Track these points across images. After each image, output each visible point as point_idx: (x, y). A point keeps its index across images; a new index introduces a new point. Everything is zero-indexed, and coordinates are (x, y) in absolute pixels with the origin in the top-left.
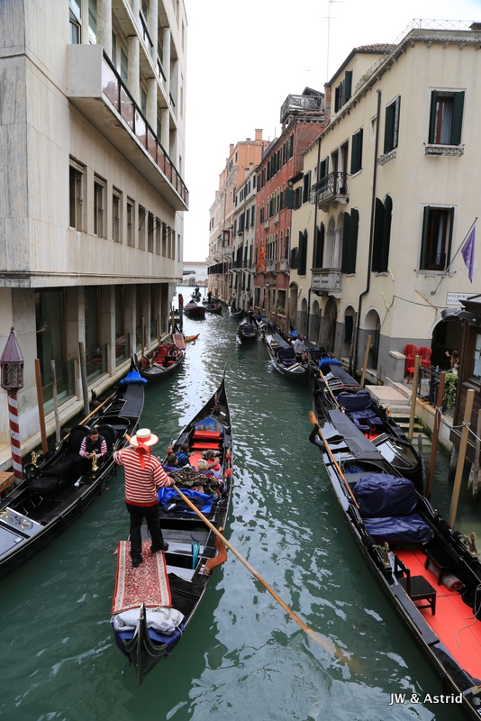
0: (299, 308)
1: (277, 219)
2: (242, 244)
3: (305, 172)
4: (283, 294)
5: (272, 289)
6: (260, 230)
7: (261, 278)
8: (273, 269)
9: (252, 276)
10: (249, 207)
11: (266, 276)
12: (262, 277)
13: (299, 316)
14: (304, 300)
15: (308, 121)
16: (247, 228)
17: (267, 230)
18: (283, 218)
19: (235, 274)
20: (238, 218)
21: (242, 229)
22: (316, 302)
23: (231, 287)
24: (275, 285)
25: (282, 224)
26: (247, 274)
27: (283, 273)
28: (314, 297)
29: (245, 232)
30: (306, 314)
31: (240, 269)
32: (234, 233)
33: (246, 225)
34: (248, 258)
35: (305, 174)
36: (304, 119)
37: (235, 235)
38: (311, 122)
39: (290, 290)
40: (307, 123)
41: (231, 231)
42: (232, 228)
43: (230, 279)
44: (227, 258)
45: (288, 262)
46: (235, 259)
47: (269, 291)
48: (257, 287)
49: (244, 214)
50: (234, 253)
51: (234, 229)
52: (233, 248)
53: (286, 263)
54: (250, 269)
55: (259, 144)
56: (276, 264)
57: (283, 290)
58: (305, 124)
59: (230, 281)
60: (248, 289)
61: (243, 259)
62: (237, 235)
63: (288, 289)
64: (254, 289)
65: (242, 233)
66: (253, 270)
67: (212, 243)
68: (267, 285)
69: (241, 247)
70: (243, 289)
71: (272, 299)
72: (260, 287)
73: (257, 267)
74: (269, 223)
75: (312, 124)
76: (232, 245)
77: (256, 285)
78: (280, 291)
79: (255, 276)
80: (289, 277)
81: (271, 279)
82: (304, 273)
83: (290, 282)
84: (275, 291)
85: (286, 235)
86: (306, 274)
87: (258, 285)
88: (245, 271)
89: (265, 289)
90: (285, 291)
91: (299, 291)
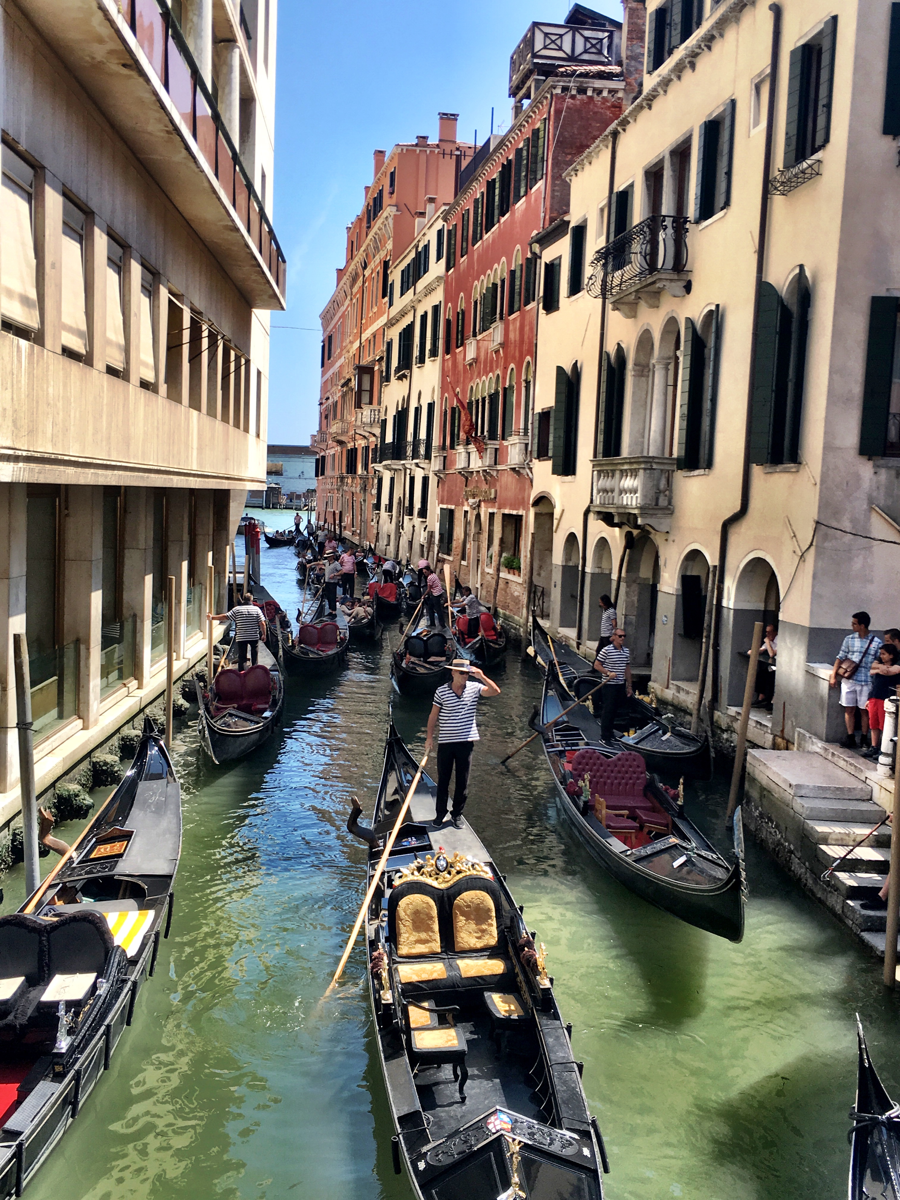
0: (558, 556)
1: (498, 337)
2: (406, 401)
3: (574, 220)
4: (515, 523)
5: (485, 512)
6: (455, 365)
7: (456, 485)
8: (488, 462)
9: (432, 480)
10: (426, 306)
11: (468, 477)
12: (460, 483)
13: (557, 577)
15: (582, 90)
16: (422, 361)
18: (514, 335)
19: (387, 475)
20: (394, 334)
21: (405, 363)
22: (603, 543)
24: (493, 503)
25: (514, 348)
27: (513, 470)
28: (599, 529)
29: (415, 370)
30: (574, 574)
31: (403, 462)
32: (384, 374)
33: (416, 352)
34: (423, 435)
35: (572, 225)
36: (571, 84)
37: (388, 379)
38: (590, 93)
39: (532, 512)
40: (579, 97)
41: (376, 368)
42: (381, 358)
43: (376, 486)
44: (367, 434)
45: (527, 445)
46: (389, 439)
47: (478, 516)
48: (445, 506)
49: (411, 327)
50: (384, 422)
51: (384, 364)
52: (383, 411)
53: (523, 446)
54: (427, 461)
55: (448, 151)
56: (496, 449)
57: (514, 512)
58: (573, 97)
59: (374, 491)
60: (423, 513)
61: (410, 438)
62: (393, 378)
63: (528, 511)
64: (438, 512)
65: (406, 372)
66: (436, 464)
67: (328, 399)
68: (471, 501)
69: (402, 408)
70: (410, 512)
71: (485, 535)
72: (453, 507)
73: (445, 457)
74: (478, 348)
75: (591, 98)
76: (379, 403)
77: (443, 501)
78: (507, 516)
79: (440, 481)
80: (532, 480)
81: (483, 487)
82: (571, 471)
83: (534, 494)
84: (493, 515)
85: (523, 378)
86: (576, 473)
87: (448, 503)
88: (413, 467)
89: (466, 512)
90: (520, 516)
91: (556, 516)
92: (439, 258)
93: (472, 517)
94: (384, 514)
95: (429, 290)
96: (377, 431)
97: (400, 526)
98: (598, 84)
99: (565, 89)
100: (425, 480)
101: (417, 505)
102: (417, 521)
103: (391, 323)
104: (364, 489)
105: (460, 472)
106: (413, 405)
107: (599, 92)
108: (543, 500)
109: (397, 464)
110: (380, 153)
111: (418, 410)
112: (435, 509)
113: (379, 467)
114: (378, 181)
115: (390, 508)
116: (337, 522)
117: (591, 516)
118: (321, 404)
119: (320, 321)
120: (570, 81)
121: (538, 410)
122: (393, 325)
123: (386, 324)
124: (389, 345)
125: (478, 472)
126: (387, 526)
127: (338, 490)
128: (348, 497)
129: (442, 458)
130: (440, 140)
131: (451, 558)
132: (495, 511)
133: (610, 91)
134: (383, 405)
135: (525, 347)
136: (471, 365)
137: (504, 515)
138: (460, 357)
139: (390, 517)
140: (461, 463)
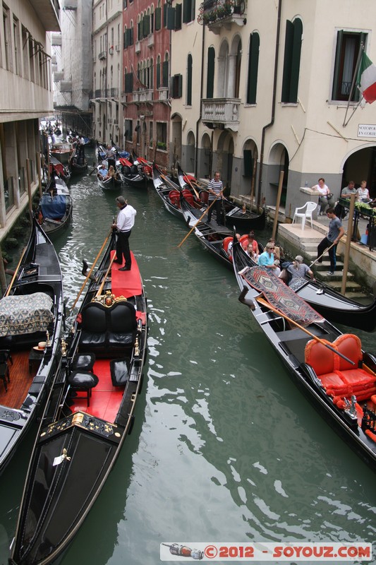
0: (184, 141)
1: (151, 41)
2: (105, 70)
4: (163, 127)
5: (148, 122)
6: (129, 54)
7: (133, 110)
8: (149, 99)
10: (113, 26)
11: (139, 105)
12: (135, 108)
13: (184, 151)
16: (111, 51)
17: (139, 54)
18: (159, 41)
19: (97, 105)
20: (98, 38)
22: (206, 136)
24: (152, 117)
25: (159, 47)
26: (114, 104)
27: (162, 103)
28: (204, 129)
29: (109, 56)
30: (192, 148)
31: (105, 99)
33: (109, 47)
39: (171, 122)
45: (168, 91)
47: (145, 124)
48: (127, 119)
49: (106, 34)
53: (166, 92)
54: (117, 98)
56: (152, 93)
57: (163, 122)
60: (117, 122)
62: (98, 59)
63: (169, 121)
64: (124, 121)
65: (105, 57)
66: (122, 100)
68: (141, 116)
69: (104, 73)
71: (148, 132)
72: (132, 119)
73: (127, 97)
74: (141, 46)
77: (126, 117)
78: (159, 124)
79: (125, 107)
80: (170, 108)
81: (147, 111)
82: (189, 102)
83: (172, 113)
84: (151, 123)
85: (165, 60)
86: (192, 103)
87: (129, 117)
88: (111, 101)
89: (138, 122)
90: (166, 124)
91: (183, 124)
93: (141, 124)
95: (114, 18)
97: (105, 128)
100: (117, 107)
101: (114, 118)
102: (114, 125)
103: (95, 34)
105: (135, 103)
106: (109, 72)
108: (177, 117)
109: (103, 100)
112: (122, 120)
115: (100, 120)
117: (202, 125)
121: (173, 75)
123: (93, 33)
125: (144, 103)
126: (100, 128)
129: (125, 97)
131: (132, 142)
132: (153, 121)
134: (94, 72)
135: (165, 46)
137: (157, 123)
138: (132, 50)
139: (100, 124)
140: (135, 99)
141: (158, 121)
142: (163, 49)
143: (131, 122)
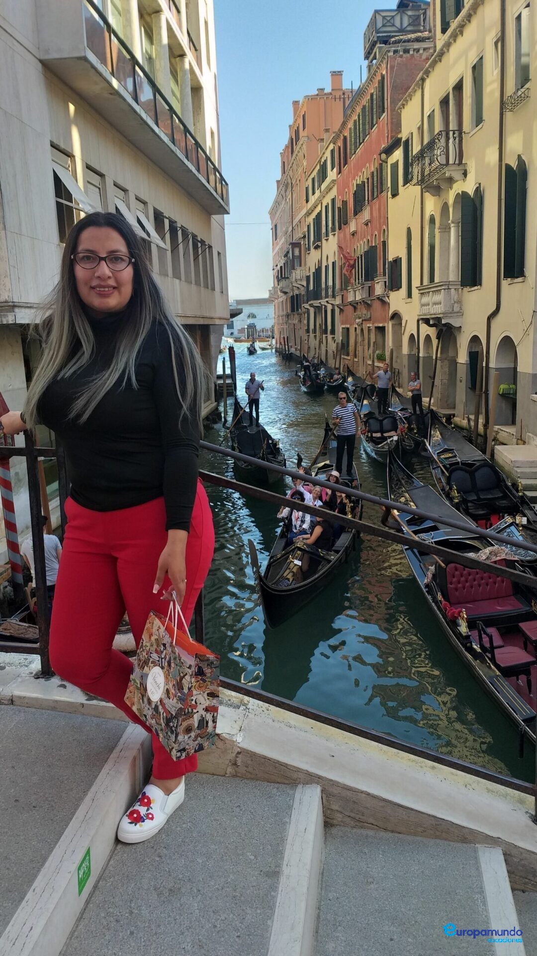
0: (405, 350)
1: (367, 215)
2: (320, 262)
3: (404, 135)
4: (381, 330)
5: (365, 326)
6: (345, 236)
7: (349, 312)
8: (365, 295)
9: (337, 310)
10: (327, 200)
11: (354, 305)
12: (351, 308)
13: (405, 361)
14: (412, 336)
15: (406, 51)
16: (327, 235)
18: (375, 214)
19: (312, 310)
20: (311, 219)
21: (318, 237)
22: (428, 337)
23: (308, 331)
24: (369, 320)
25: (375, 222)
26: (329, 308)
27: (379, 299)
28: (425, 330)
29: (324, 241)
30: (415, 360)
31: (319, 301)
32: (307, 246)
33: (324, 230)
34: (330, 283)
35: (404, 139)
36: (399, 48)
37: (309, 249)
38: (411, 52)
39: (390, 324)
40: (404, 55)
41: (302, 243)
42: (304, 237)
43: (306, 319)
44: (299, 286)
45: (385, 282)
46: (311, 288)
47: (362, 330)
48: (344, 326)
49: (319, 214)
50: (308, 278)
51: (307, 240)
52: (307, 269)
53: (383, 283)
54: (333, 299)
55: (338, 96)
56: (369, 287)
57: (381, 325)
58: (401, 56)
59: (306, 322)
60: (333, 332)
61: (323, 286)
62: (312, 248)
63: (388, 323)
64: (341, 330)
65: (319, 243)
66: (338, 301)
67: (277, 266)
68: (357, 321)
69: (318, 266)
70: (325, 332)
71: (366, 341)
72: (348, 326)
73: (343, 295)
74: (357, 224)
75: (413, 55)
76: (305, 265)
77: (342, 324)
78: (378, 328)
79: (341, 310)
80: (389, 304)
81: (365, 312)
82: (410, 295)
83: (391, 312)
84: (369, 327)
85: (382, 240)
86: (412, 296)
87: (345, 324)
88: (326, 304)
89: (356, 328)
90: (385, 327)
91: (403, 325)
92: (333, 169)
93: (359, 331)
94: (312, 335)
95: (329, 189)
96: (305, 283)
97: (321, 342)
98: (416, 45)
99: (395, 52)
100: (333, 311)
101: (329, 327)
102: (330, 337)
103: (308, 214)
104: (300, 321)
105: (351, 304)
106: (324, 264)
107: (418, 50)
108: (396, 316)
109: (316, 303)
110: (296, 103)
111: (327, 267)
112: (339, 328)
113: (307, 306)
114: (295, 122)
115: (315, 331)
116: (286, 343)
117: (420, 322)
118: (273, 269)
119: (269, 216)
120: (398, 47)
121: (390, 259)
122: (310, 214)
123: (305, 214)
124: (309, 226)
125: (360, 302)
126: (314, 343)
127: (286, 323)
128: (292, 326)
129: (341, 296)
130: (332, 90)
131: (349, 358)
132: (371, 325)
133: (425, 49)
134: (308, 267)
135: (382, 220)
136: (353, 235)
137: (376, 327)
138: (347, 230)
139: (315, 336)
140: (350, 298)
141: (376, 325)
142: (380, 224)
143: (348, 329)
